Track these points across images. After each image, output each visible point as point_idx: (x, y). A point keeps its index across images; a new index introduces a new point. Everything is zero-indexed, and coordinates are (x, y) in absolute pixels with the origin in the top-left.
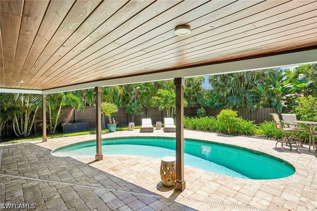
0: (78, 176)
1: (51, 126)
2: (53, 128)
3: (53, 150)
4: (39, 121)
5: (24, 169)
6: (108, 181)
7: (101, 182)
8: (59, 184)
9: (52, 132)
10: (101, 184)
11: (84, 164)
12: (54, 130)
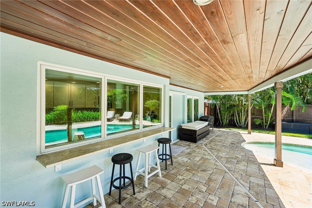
0: (239, 168)
1: (264, 122)
2: (266, 124)
3: (247, 141)
4: (255, 117)
5: (215, 147)
6: (259, 188)
7: (251, 185)
8: (221, 166)
9: (265, 127)
10: (250, 186)
11: (258, 162)
12: (267, 126)
